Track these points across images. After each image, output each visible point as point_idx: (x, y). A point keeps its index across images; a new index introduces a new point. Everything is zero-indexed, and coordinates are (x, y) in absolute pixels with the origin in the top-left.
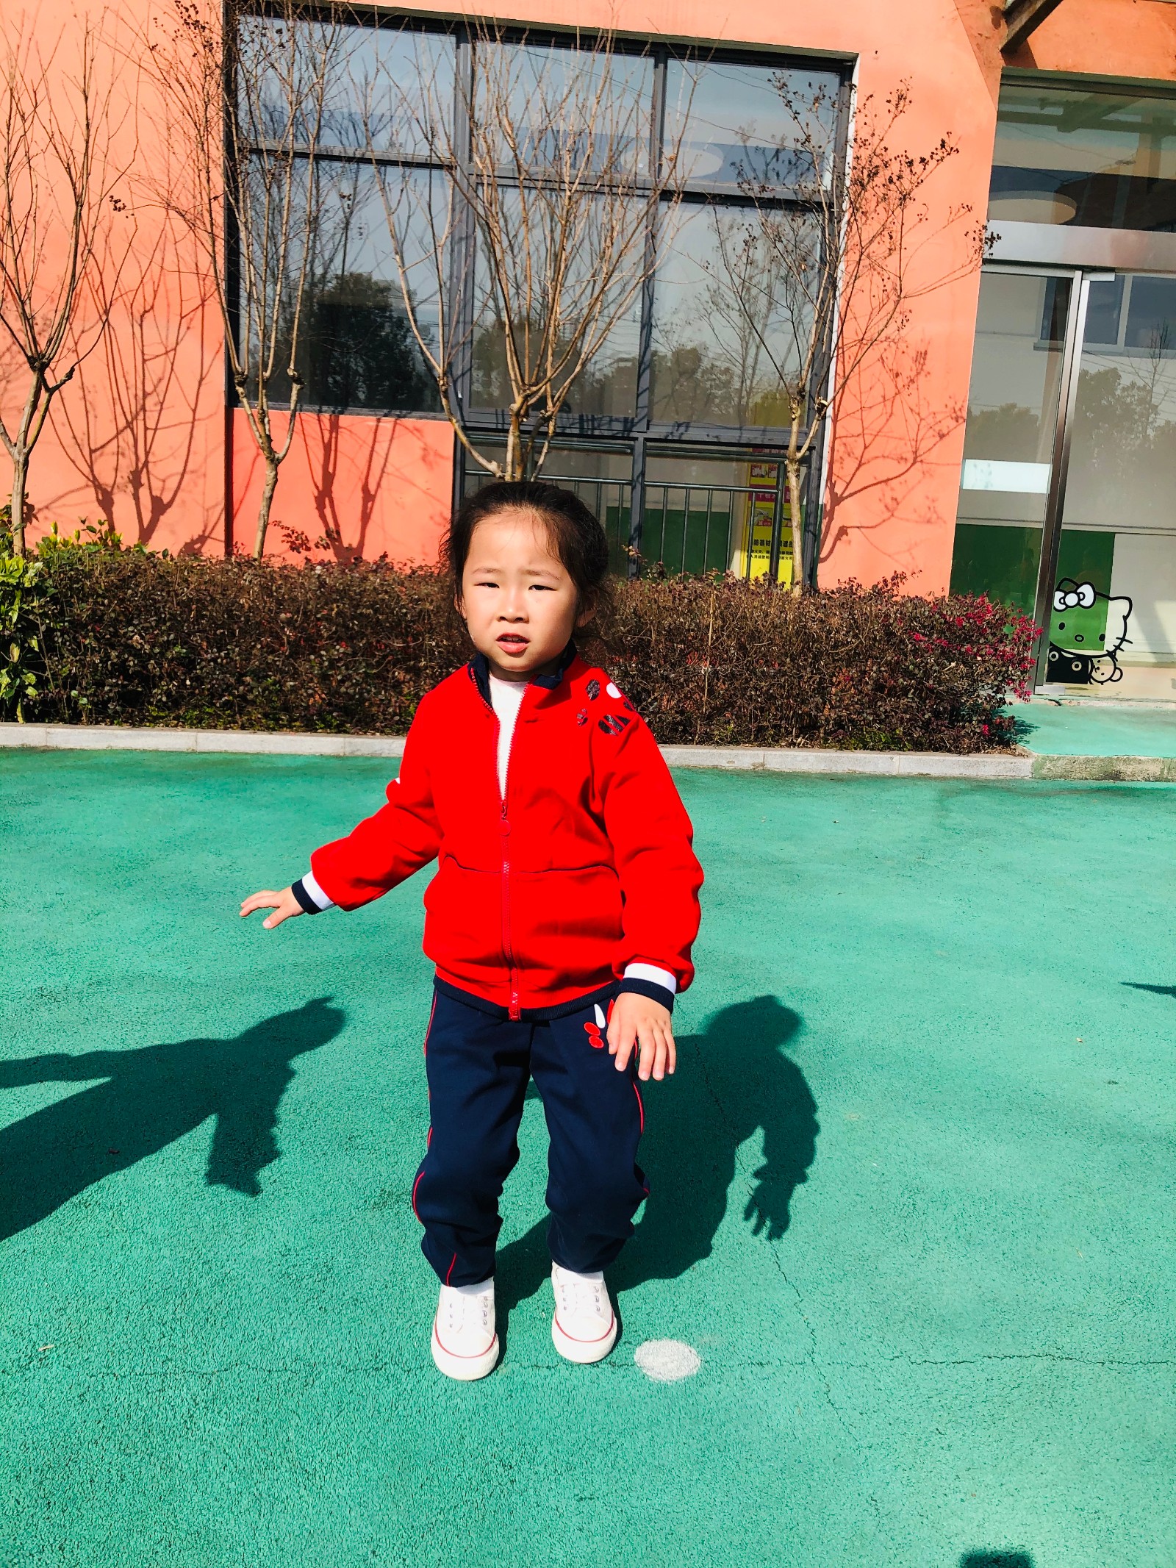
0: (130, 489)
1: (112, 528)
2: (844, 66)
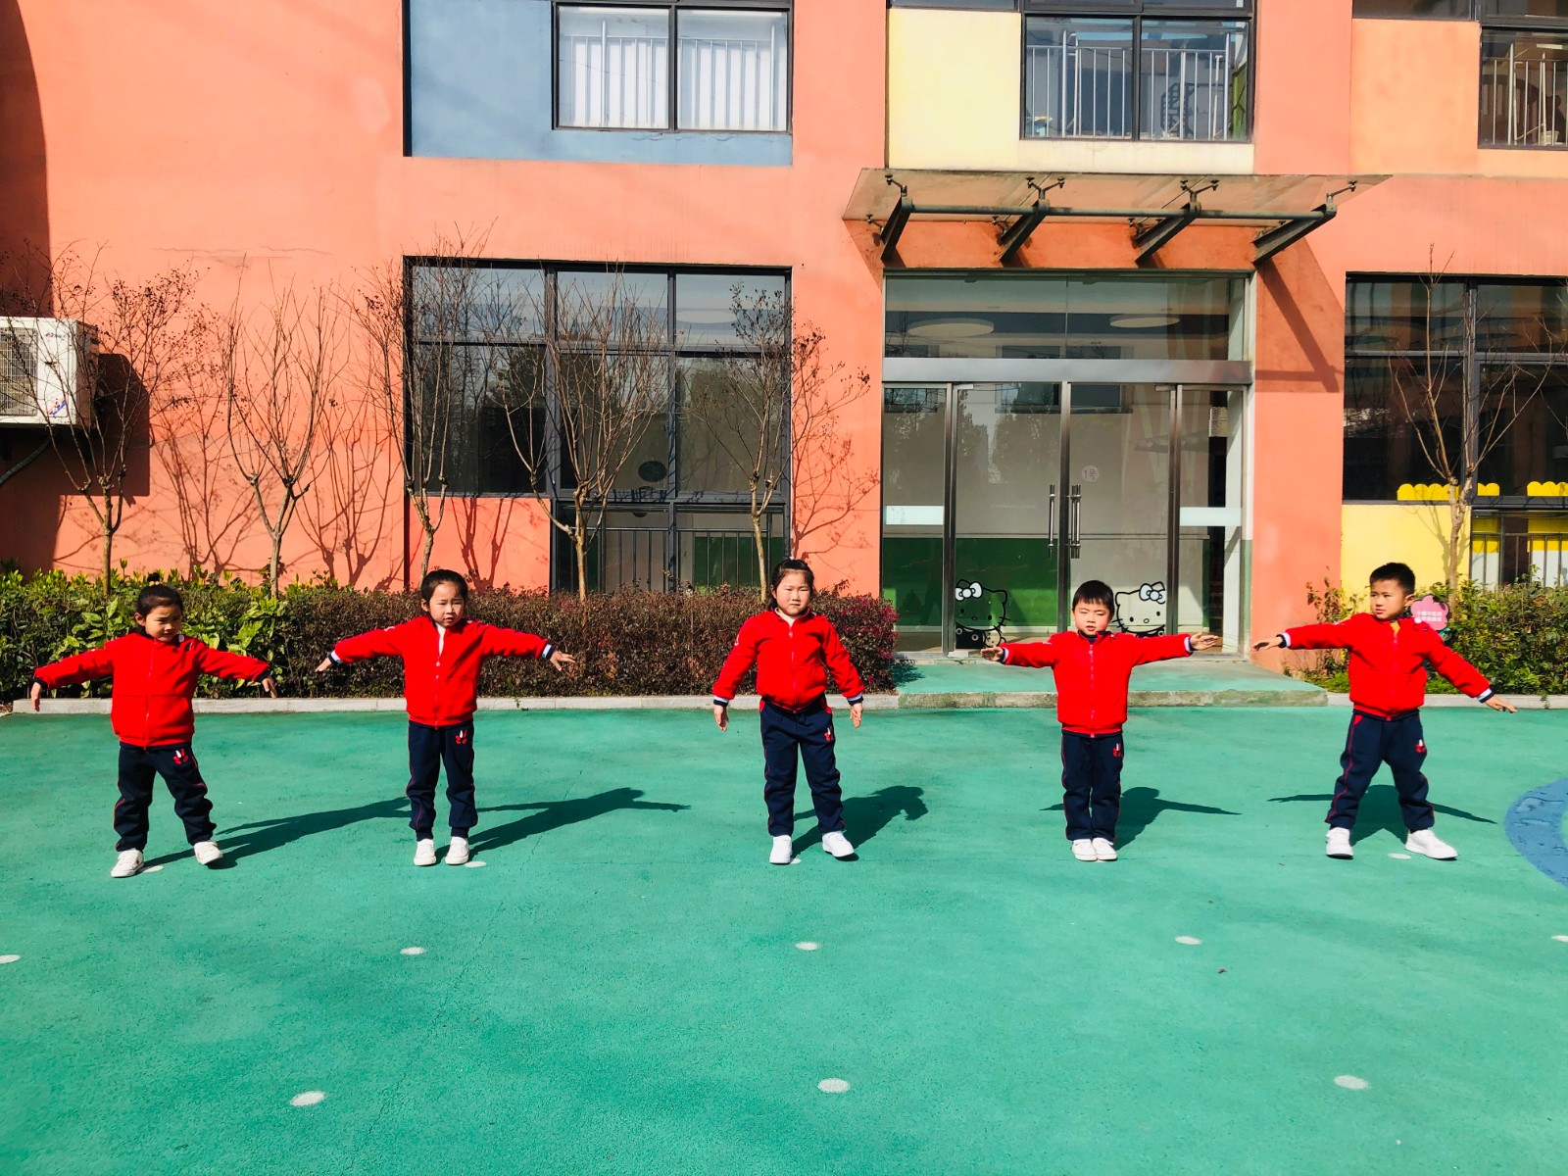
0: (344, 550)
1: (332, 575)
2: (785, 272)
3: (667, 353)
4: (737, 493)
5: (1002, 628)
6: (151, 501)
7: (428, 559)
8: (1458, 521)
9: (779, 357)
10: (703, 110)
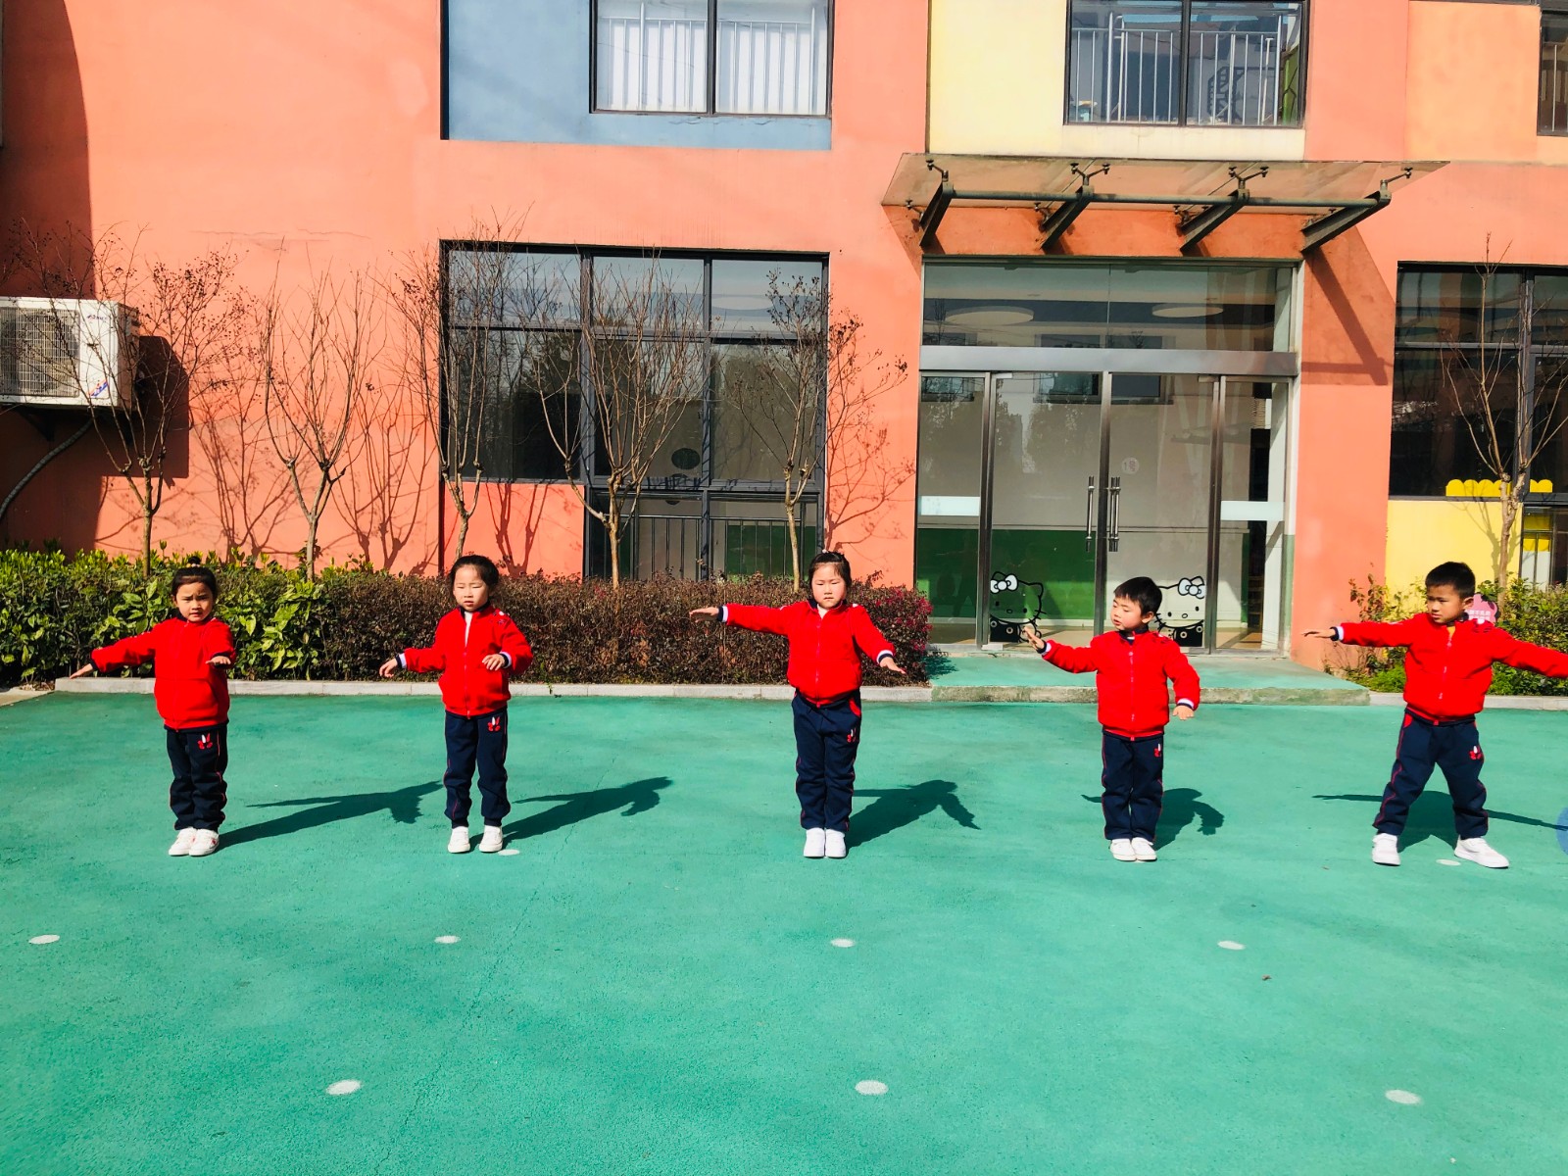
0: (380, 534)
1: (368, 559)
2: (822, 258)
3: (702, 340)
4: (771, 482)
5: (1037, 622)
6: (191, 482)
7: (463, 545)
8: (1510, 518)
9: (815, 344)
10: (741, 94)
